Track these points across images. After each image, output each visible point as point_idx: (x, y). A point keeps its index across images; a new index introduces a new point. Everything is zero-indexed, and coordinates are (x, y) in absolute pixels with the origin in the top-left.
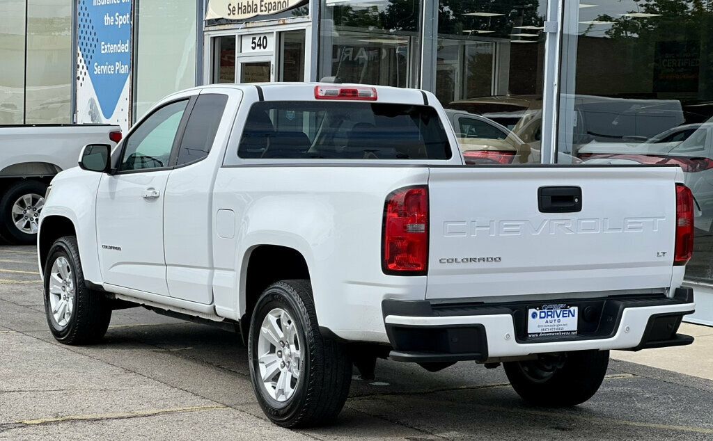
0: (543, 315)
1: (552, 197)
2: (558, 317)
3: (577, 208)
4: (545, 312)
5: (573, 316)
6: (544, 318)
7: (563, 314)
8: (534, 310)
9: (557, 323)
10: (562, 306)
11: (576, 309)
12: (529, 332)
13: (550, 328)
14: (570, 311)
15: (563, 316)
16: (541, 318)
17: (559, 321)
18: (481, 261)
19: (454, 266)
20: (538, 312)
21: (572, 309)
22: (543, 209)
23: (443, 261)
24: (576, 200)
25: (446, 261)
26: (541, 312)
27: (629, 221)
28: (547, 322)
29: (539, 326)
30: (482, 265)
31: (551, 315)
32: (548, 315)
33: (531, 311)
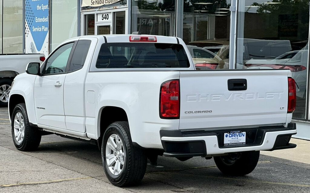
1: (234, 84)
3: (245, 88)
4: (231, 134)
5: (244, 136)
6: (231, 137)
8: (226, 134)
9: (236, 139)
10: (239, 131)
11: (245, 133)
12: (224, 143)
13: (234, 141)
14: (242, 134)
16: (229, 137)
17: (238, 138)
18: (203, 112)
19: (191, 115)
20: (228, 134)
21: (243, 133)
22: (230, 89)
23: (186, 112)
24: (245, 85)
25: (188, 112)
26: (229, 135)
27: (268, 94)
29: (229, 141)
30: (204, 114)
32: (233, 136)
33: (225, 134)
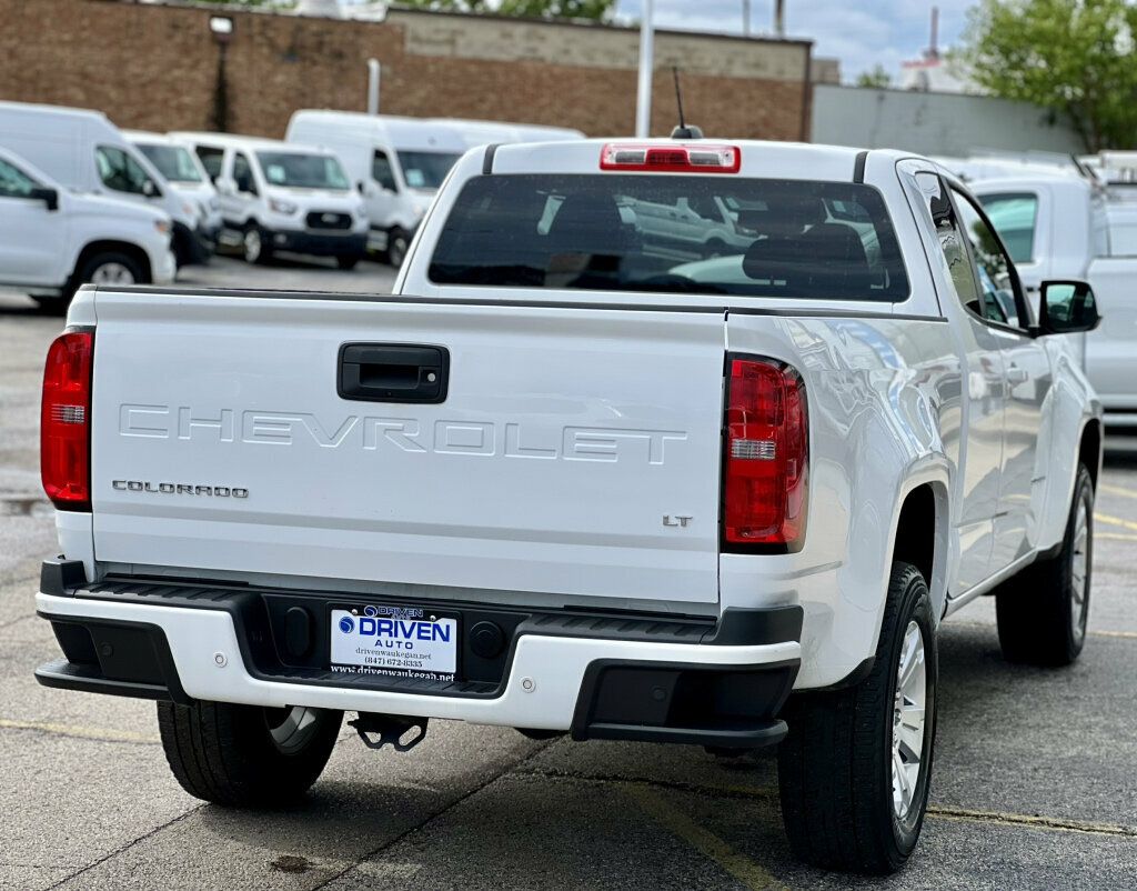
0: (368, 627)
1: (363, 366)
2: (407, 636)
3: (437, 394)
4: (373, 622)
5: (446, 639)
6: (372, 633)
7: (420, 631)
8: (345, 614)
9: (403, 650)
10: (412, 612)
11: (453, 623)
12: (333, 660)
13: (386, 658)
14: (437, 627)
15: (420, 637)
16: (362, 632)
17: (409, 646)
18: (204, 494)
19: (143, 498)
20: (356, 620)
21: (443, 623)
22: (348, 391)
23: (120, 485)
24: (432, 377)
25: (126, 485)
26: (362, 621)
27: (578, 434)
28: (379, 643)
29: (359, 651)
30: (203, 502)
31: (388, 630)
32: (381, 630)
33: (337, 616)
